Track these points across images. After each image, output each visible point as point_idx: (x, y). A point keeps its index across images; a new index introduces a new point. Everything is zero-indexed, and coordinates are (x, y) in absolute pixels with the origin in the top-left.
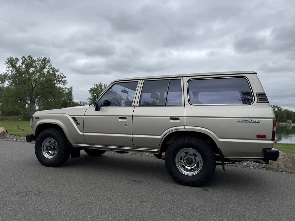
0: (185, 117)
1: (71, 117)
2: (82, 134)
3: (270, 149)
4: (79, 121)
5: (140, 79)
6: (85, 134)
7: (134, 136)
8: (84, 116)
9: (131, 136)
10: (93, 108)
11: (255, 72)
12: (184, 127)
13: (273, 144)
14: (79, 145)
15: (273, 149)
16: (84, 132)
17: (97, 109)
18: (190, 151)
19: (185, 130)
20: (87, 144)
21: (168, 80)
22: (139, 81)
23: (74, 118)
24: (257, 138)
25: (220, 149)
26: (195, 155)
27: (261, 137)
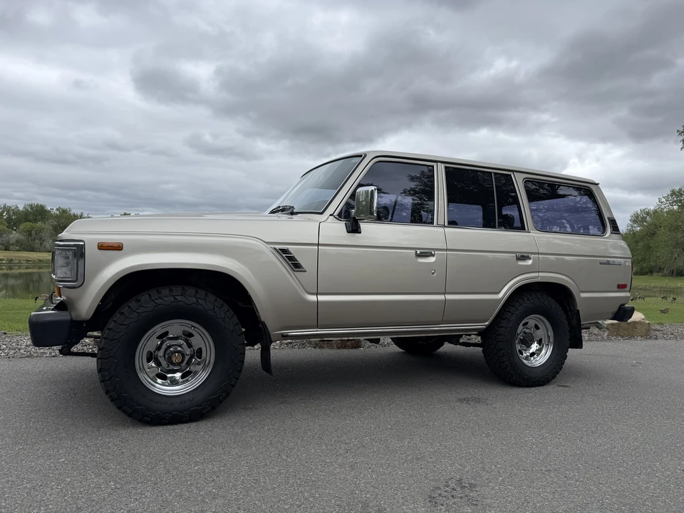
0: (538, 254)
1: (274, 249)
2: (313, 298)
3: (625, 304)
4: (300, 260)
5: (436, 162)
6: (321, 298)
7: (448, 297)
8: (318, 245)
9: (441, 297)
10: (341, 226)
11: (597, 182)
12: (536, 274)
13: (629, 297)
14: (292, 333)
15: (628, 305)
16: (317, 294)
17: (354, 228)
18: (532, 320)
19: (539, 280)
20: (317, 327)
21: (491, 173)
22: (435, 164)
23: (284, 251)
24: (617, 289)
25: (578, 311)
26: (537, 327)
27: (621, 287)
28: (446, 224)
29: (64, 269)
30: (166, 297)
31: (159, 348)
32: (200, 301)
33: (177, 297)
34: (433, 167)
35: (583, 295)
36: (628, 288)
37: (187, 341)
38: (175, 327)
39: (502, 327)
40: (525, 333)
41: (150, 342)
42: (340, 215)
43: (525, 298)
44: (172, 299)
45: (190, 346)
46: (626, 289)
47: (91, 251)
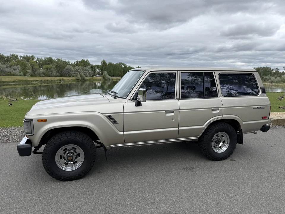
0: (223, 107)
1: (105, 116)
2: (122, 133)
3: (265, 125)
4: (116, 119)
5: (177, 71)
6: (125, 133)
7: (180, 128)
8: (123, 113)
9: (177, 129)
10: (133, 103)
12: (222, 116)
13: (268, 122)
14: (114, 146)
15: (267, 125)
17: (139, 104)
18: (220, 134)
19: (222, 118)
20: (125, 143)
21: (203, 73)
22: (176, 72)
23: (109, 116)
24: (262, 119)
25: (242, 129)
26: (222, 136)
27: (264, 118)
28: (180, 98)
29: (27, 129)
30: (64, 137)
31: (64, 154)
32: (77, 138)
33: (68, 137)
34: (175, 73)
35: (244, 123)
36: (267, 118)
37: (75, 151)
38: (70, 147)
39: (205, 138)
40: (217, 139)
41: (60, 152)
42: (133, 99)
43: (216, 126)
44: (66, 138)
45: (76, 152)
46: (266, 119)
47: (35, 123)
